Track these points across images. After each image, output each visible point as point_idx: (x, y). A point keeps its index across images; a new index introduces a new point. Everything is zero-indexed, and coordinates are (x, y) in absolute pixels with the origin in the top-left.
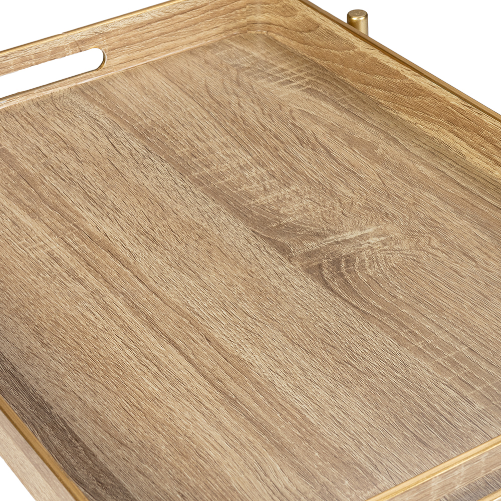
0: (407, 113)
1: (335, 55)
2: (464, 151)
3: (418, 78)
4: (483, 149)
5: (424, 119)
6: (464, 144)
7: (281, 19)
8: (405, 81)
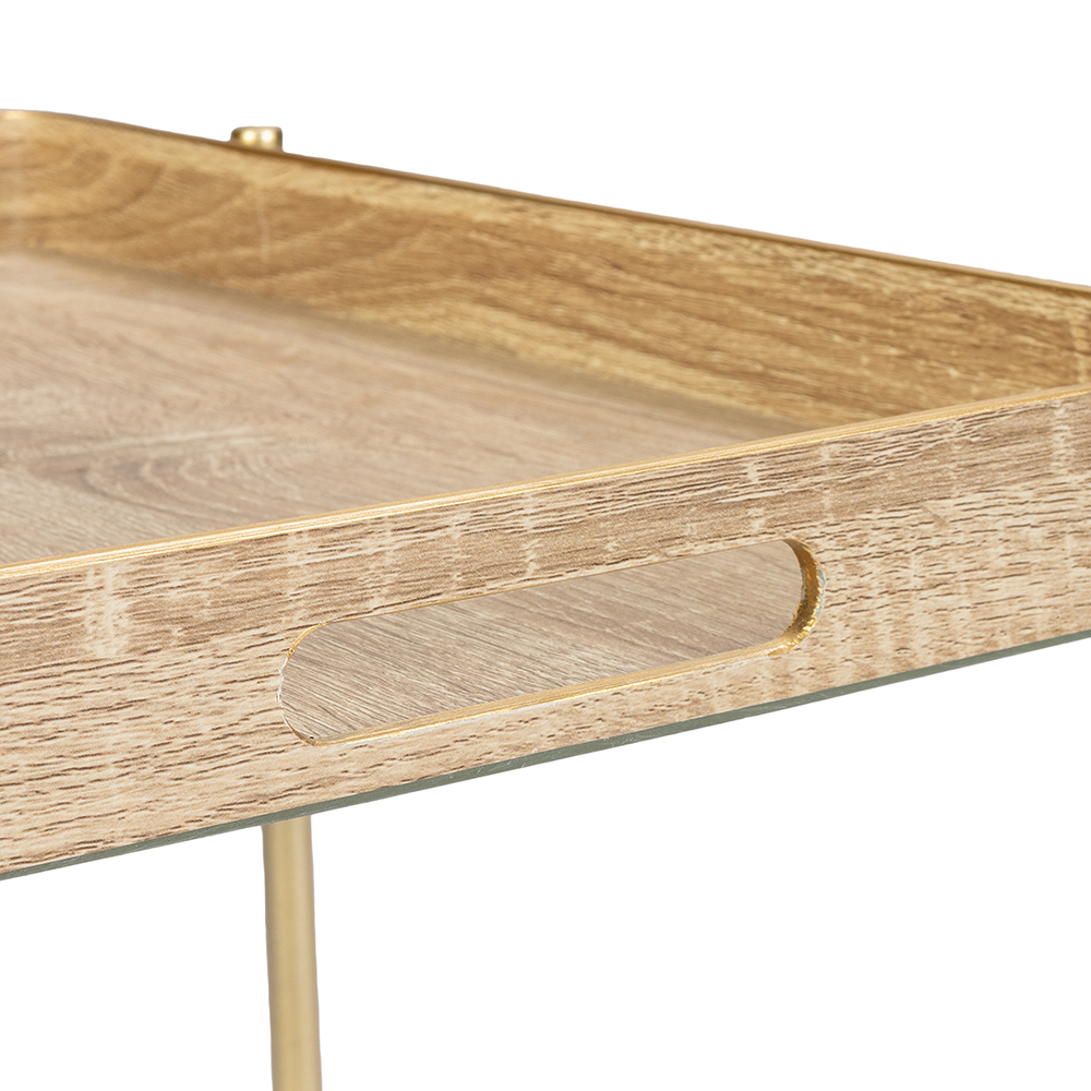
0: (373, 303)
1: (199, 231)
2: (513, 341)
3: (394, 192)
4: (558, 311)
5: (413, 298)
6: (512, 320)
7: (72, 199)
8: (366, 217)
